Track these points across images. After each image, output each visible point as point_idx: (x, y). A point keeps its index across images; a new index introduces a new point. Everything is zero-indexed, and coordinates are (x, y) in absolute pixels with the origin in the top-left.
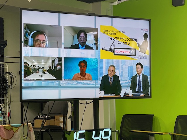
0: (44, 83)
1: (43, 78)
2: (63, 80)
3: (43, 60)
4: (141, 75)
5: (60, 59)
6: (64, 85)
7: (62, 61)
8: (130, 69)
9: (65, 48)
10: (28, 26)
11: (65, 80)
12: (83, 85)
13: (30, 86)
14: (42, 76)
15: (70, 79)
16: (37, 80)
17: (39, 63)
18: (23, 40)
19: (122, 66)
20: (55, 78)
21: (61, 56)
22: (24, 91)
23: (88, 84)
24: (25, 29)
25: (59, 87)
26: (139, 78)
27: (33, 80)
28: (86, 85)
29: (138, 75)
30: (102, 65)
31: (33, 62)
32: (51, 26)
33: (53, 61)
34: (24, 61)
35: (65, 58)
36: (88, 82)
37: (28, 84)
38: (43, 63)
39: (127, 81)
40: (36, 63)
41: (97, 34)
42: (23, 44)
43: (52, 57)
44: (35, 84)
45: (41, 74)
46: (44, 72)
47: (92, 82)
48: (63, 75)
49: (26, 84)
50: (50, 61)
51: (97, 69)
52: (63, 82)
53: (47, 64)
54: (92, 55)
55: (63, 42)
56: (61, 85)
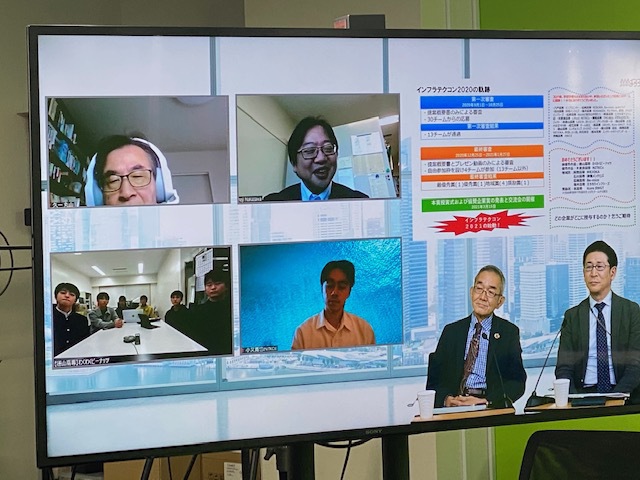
0: (146, 375)
1: (142, 350)
2: (237, 352)
3: (141, 267)
4: (607, 300)
5: (222, 252)
6: (243, 377)
7: (229, 262)
8: (557, 278)
9: (243, 200)
10: (66, 108)
11: (244, 351)
12: (332, 371)
13: (81, 389)
14: (137, 340)
15: (269, 347)
16: (114, 360)
17: (124, 278)
18: (44, 177)
19: (517, 265)
20: (197, 347)
21: (225, 243)
22: (56, 417)
23: (356, 364)
24: (53, 123)
25: (221, 386)
26: (600, 316)
27: (97, 361)
28: (346, 370)
29: (593, 303)
30: (420, 270)
31: (92, 279)
32: (175, 100)
33: (190, 267)
34: (53, 277)
35: (242, 248)
36: (355, 354)
37: (72, 381)
38: (141, 280)
39: (540, 340)
40: (109, 282)
41: (398, 125)
42: (45, 195)
43: (184, 250)
44: (106, 378)
45: (132, 329)
46: (146, 322)
47: (376, 353)
48: (236, 329)
49: (62, 382)
50: (176, 267)
51: (396, 293)
52: (237, 364)
53: (162, 279)
54: (371, 225)
55: (233, 172)
56: (229, 377)
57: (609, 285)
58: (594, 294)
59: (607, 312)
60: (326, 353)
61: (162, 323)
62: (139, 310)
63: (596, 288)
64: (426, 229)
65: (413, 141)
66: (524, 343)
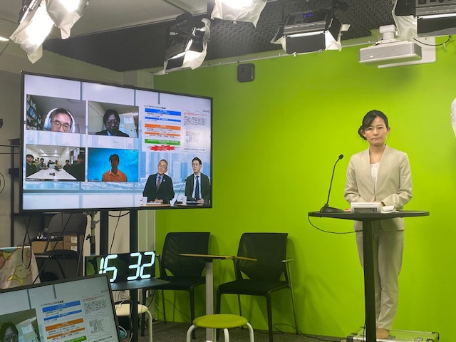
0: (56, 186)
1: (56, 178)
2: (86, 181)
3: (56, 151)
4: (199, 175)
5: (82, 149)
6: (88, 189)
7: (85, 152)
8: (184, 167)
9: (89, 133)
10: (33, 99)
11: (88, 181)
12: (116, 189)
13: (35, 188)
14: (54, 174)
15: (96, 180)
16: (46, 180)
17: (50, 155)
18: (25, 120)
19: (172, 161)
21: (84, 146)
22: (26, 197)
23: (123, 187)
24: (29, 103)
25: (81, 191)
27: (40, 180)
28: (121, 189)
29: (195, 176)
30: (144, 160)
31: (40, 153)
32: (69, 100)
33: (72, 153)
34: (26, 152)
35: (89, 148)
36: (123, 184)
37: (32, 186)
38: (56, 155)
39: (179, 184)
40: (45, 155)
41: (138, 116)
42: (25, 125)
43: (70, 147)
44: (43, 186)
45: (53, 171)
47: (130, 185)
48: (86, 173)
49: (28, 186)
50: (67, 152)
51: (136, 166)
52: (86, 185)
53: (62, 156)
54: (129, 145)
55: (87, 125)
56: (83, 188)
57: (199, 171)
58: (196, 173)
59: (199, 179)
60: (115, 183)
61: (62, 169)
62: (55, 165)
63: (196, 171)
64: (146, 148)
65: (143, 121)
66: (174, 185)
